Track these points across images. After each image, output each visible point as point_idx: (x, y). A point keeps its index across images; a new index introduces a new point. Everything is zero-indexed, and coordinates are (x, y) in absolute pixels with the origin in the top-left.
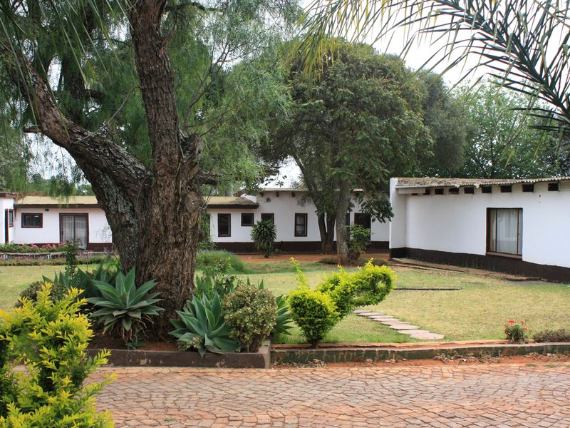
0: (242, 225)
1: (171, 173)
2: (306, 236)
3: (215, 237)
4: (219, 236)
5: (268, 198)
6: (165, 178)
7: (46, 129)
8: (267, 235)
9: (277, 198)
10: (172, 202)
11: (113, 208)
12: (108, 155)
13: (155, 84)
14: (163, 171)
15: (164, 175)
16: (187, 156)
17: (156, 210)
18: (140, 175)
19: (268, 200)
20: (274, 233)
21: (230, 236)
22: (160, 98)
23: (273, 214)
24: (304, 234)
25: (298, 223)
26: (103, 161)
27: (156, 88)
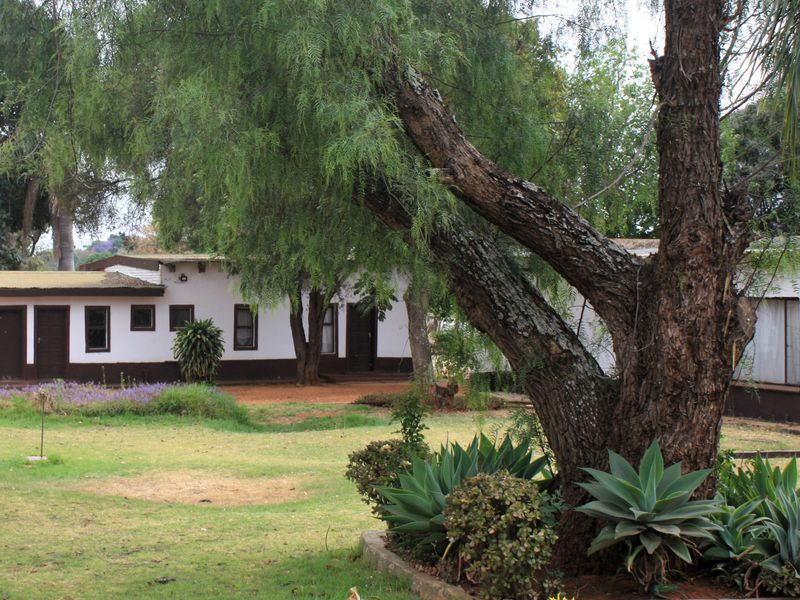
0: (132, 329)
1: (713, 263)
2: (256, 348)
3: (78, 352)
4: (87, 351)
5: (183, 276)
6: (701, 272)
7: (462, 176)
8: (208, 350)
9: (200, 275)
10: (712, 317)
11: (520, 326)
12: (565, 226)
13: (701, 98)
14: (699, 258)
15: (700, 266)
16: (737, 232)
17: (673, 332)
18: (621, 263)
19: (183, 279)
20: (220, 345)
21: (108, 350)
22: (705, 125)
23: (192, 307)
24: (251, 344)
25: (240, 324)
26: (558, 237)
27: (701, 107)
